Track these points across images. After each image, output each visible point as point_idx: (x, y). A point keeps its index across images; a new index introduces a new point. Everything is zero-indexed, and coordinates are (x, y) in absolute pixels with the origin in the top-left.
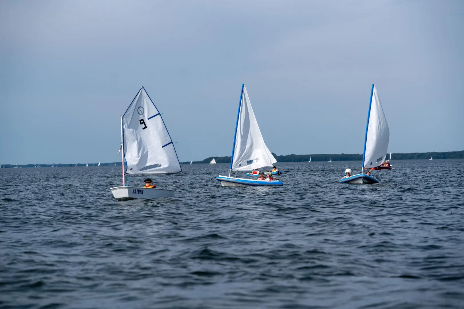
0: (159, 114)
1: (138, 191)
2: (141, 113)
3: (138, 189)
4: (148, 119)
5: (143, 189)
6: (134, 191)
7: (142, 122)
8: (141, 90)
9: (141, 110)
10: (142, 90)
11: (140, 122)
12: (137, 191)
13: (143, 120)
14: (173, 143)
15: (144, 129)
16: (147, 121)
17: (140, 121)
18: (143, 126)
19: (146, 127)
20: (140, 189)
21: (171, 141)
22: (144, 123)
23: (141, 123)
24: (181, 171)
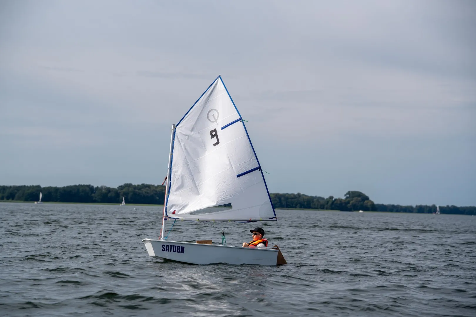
0: (241, 119)
1: (172, 247)
2: (213, 119)
3: (173, 245)
4: (222, 129)
5: (183, 246)
6: (165, 247)
7: (214, 133)
8: (216, 81)
9: (213, 115)
10: (218, 81)
11: (211, 134)
12: (170, 247)
13: (215, 131)
14: (261, 170)
15: (215, 145)
16: (220, 132)
17: (211, 132)
18: (215, 140)
19: (218, 143)
20: (177, 245)
21: (258, 166)
22: (216, 135)
23: (212, 136)
24: (274, 218)
